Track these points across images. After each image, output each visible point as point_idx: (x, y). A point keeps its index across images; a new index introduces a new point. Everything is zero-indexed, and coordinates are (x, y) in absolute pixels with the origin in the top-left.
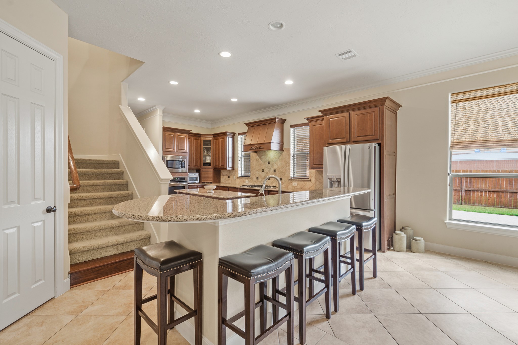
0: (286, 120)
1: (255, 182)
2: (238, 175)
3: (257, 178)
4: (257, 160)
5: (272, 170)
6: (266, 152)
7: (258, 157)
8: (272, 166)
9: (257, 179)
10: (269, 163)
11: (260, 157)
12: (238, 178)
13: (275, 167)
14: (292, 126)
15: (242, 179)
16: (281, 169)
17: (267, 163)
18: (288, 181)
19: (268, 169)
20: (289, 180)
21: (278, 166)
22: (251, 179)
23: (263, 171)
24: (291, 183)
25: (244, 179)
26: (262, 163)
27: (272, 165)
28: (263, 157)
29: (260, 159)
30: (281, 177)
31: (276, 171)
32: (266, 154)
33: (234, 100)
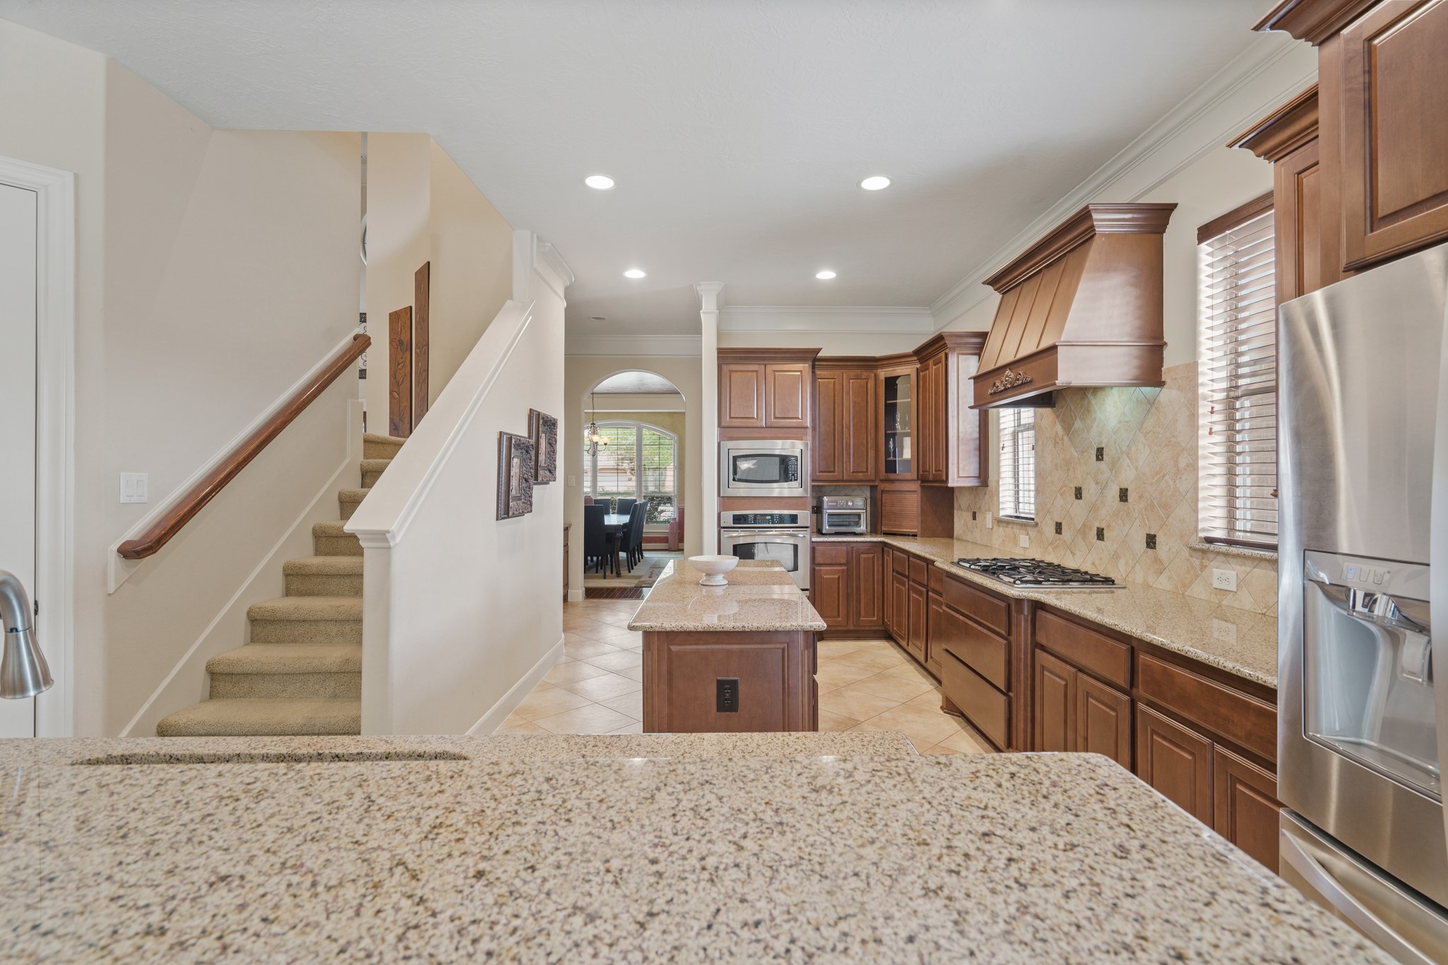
0: (1175, 205)
1: (1052, 544)
2: (999, 509)
3: (1059, 528)
4: (1056, 443)
5: (1114, 492)
6: (1089, 403)
7: (1059, 428)
8: (1111, 470)
9: (1057, 532)
10: (1100, 454)
11: (1068, 428)
12: (999, 522)
13: (1127, 477)
14: (1206, 232)
15: (1010, 526)
16: (1151, 484)
17: (1094, 457)
18: (1186, 553)
19: (1097, 483)
20: (1194, 554)
21: (1136, 468)
22: (1036, 529)
23: (1078, 494)
24: (1203, 567)
25: (1016, 530)
26: (1076, 454)
27: (1113, 466)
28: (1078, 424)
29: (1066, 438)
30: (1152, 533)
31: (1132, 496)
32: (1088, 411)
33: (876, 183)
